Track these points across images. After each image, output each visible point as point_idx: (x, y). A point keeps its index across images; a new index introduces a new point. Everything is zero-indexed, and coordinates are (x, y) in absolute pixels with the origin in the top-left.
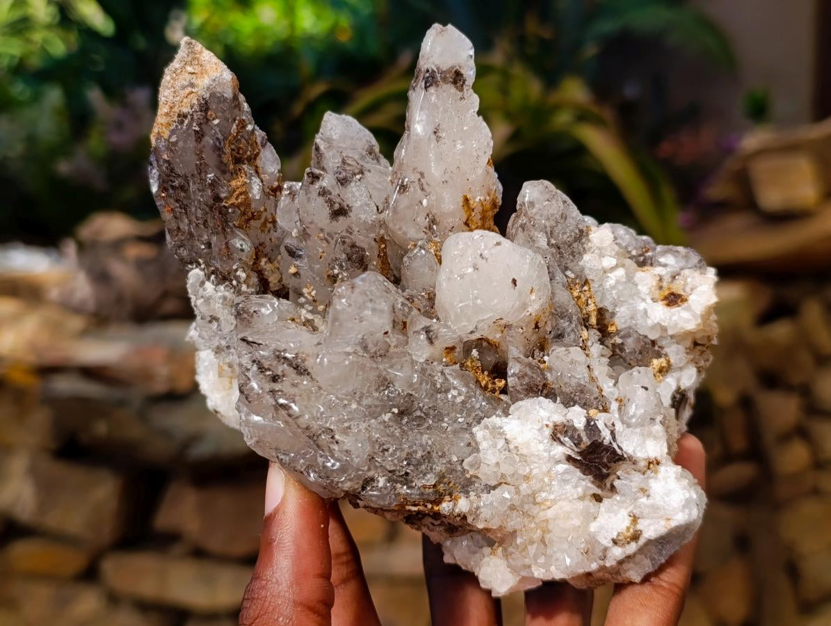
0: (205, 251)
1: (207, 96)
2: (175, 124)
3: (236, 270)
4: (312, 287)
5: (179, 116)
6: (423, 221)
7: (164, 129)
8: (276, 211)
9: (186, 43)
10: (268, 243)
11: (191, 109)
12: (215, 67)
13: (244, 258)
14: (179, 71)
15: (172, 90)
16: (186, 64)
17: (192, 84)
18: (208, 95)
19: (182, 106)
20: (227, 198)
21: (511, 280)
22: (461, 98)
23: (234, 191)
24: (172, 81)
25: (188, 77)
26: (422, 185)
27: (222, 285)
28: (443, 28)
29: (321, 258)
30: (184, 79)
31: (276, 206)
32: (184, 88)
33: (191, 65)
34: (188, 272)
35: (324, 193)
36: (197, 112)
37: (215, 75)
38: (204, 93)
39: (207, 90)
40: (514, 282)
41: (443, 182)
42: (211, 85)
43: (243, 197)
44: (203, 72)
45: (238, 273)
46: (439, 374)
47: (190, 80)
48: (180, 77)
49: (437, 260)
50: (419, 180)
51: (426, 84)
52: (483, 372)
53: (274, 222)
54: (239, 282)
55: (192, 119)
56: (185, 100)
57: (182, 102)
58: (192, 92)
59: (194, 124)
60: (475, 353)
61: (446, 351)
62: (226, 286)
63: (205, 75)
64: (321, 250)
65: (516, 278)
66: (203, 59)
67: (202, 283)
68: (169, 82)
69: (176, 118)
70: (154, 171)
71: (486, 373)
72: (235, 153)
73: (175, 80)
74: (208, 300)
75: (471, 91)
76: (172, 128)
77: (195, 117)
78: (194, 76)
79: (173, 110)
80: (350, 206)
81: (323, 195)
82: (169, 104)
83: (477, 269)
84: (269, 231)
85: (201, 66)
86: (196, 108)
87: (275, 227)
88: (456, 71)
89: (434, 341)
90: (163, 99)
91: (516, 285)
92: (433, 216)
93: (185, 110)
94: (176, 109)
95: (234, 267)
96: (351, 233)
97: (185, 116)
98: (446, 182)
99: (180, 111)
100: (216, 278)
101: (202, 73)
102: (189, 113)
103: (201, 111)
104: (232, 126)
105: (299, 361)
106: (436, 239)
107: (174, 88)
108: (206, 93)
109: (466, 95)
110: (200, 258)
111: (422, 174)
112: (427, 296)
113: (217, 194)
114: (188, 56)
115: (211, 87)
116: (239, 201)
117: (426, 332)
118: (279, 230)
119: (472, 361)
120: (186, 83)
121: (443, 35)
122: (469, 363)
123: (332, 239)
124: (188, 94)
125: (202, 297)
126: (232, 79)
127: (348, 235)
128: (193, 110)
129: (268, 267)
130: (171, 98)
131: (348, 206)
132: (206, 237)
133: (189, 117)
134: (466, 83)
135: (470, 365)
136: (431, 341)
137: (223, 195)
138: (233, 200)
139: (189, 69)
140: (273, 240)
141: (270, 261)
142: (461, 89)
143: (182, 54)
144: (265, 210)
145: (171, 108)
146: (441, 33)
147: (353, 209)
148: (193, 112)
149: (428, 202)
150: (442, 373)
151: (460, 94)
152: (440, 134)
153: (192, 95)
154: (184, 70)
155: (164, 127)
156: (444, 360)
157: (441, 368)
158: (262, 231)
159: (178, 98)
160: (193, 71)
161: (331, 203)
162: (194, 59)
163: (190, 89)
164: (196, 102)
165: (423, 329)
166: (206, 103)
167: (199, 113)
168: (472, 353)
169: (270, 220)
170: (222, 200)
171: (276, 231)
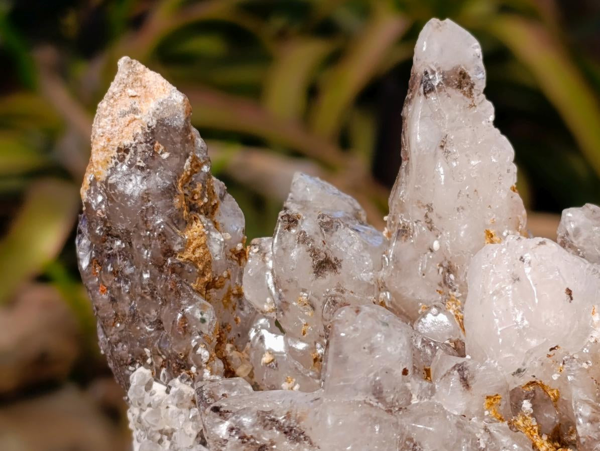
0: (153, 335)
1: (153, 123)
2: (114, 161)
3: (196, 348)
4: (294, 380)
5: (119, 150)
6: (435, 275)
7: (100, 169)
8: (241, 281)
9: (125, 62)
10: (232, 323)
11: (135, 140)
12: (162, 88)
13: (206, 332)
14: (117, 95)
15: (110, 118)
16: (125, 87)
17: (135, 110)
18: (155, 122)
19: (123, 137)
20: (181, 251)
21: (564, 291)
22: (471, 106)
23: (190, 243)
24: (109, 108)
25: (129, 102)
26: (430, 222)
27: (176, 377)
28: (440, 22)
29: (304, 334)
30: (124, 104)
31: (241, 274)
32: (124, 115)
33: (132, 87)
34: (128, 376)
35: (303, 239)
36: (141, 143)
37: (162, 97)
38: (148, 120)
39: (153, 116)
40: (569, 292)
41: (458, 209)
42: (158, 109)
43: (201, 250)
44: (148, 95)
45: (199, 351)
46: (482, 431)
47: (132, 105)
48: (120, 102)
49: (458, 324)
50: (426, 216)
51: (425, 87)
52: (540, 434)
53: (240, 295)
54: (199, 368)
55: (135, 152)
56: (126, 129)
57: (122, 131)
58: (135, 119)
59: (139, 159)
60: (527, 405)
61: (488, 401)
62: (182, 378)
63: (149, 98)
64: (303, 321)
65: (570, 288)
66: (147, 80)
67: (148, 387)
68: (106, 109)
69: (115, 154)
70: (84, 241)
71: (545, 438)
72: (189, 198)
73: (112, 106)
74: (156, 407)
75: (483, 96)
76: (111, 165)
77: (139, 150)
78: (136, 100)
79: (111, 143)
80: (339, 259)
81: (304, 242)
82: (107, 135)
83: (518, 279)
84: (234, 308)
85: (145, 87)
86: (141, 138)
87: (241, 303)
88: (461, 73)
89: (470, 382)
90: (99, 131)
91: (572, 299)
92: (449, 262)
93: (127, 142)
94: (116, 143)
95: (194, 343)
96: (342, 292)
97: (127, 151)
98: (463, 208)
99: (120, 143)
100: (168, 370)
101: (146, 97)
102: (131, 145)
103: (146, 142)
104: (185, 162)
105: (293, 421)
106: (455, 293)
107: (112, 115)
108: (152, 120)
109: (476, 102)
110: (146, 347)
111: (430, 208)
112: (453, 345)
113: (169, 246)
114: (128, 76)
115: (158, 112)
116: (197, 255)
117: (459, 370)
118: (246, 308)
119: (525, 419)
120: (127, 109)
121: (441, 31)
122: (520, 422)
123: (319, 299)
124: (130, 122)
125: (149, 405)
126: (184, 100)
127: (339, 293)
128: (137, 141)
129: (235, 354)
130: (109, 127)
131: (336, 259)
132: (154, 313)
133: (132, 151)
134: (475, 87)
135: (522, 425)
136: (466, 383)
137: (176, 248)
138: (188, 255)
139: (131, 92)
140: (240, 321)
141: (236, 348)
142: (470, 94)
143: (121, 75)
144: (229, 277)
145: (109, 140)
146: (437, 27)
147: (343, 264)
148: (136, 144)
149: (440, 243)
150: (486, 429)
151: (469, 101)
152: (449, 149)
153: (134, 123)
154: (123, 94)
155: (100, 167)
156: (487, 413)
157: (483, 423)
158: (226, 307)
159: (117, 128)
160: (135, 94)
161: (314, 252)
162: (135, 80)
163: (132, 116)
164: (140, 131)
165: (454, 368)
166: (153, 132)
167: (144, 145)
168: (523, 406)
169: (235, 292)
170: (176, 254)
171: (242, 309)
